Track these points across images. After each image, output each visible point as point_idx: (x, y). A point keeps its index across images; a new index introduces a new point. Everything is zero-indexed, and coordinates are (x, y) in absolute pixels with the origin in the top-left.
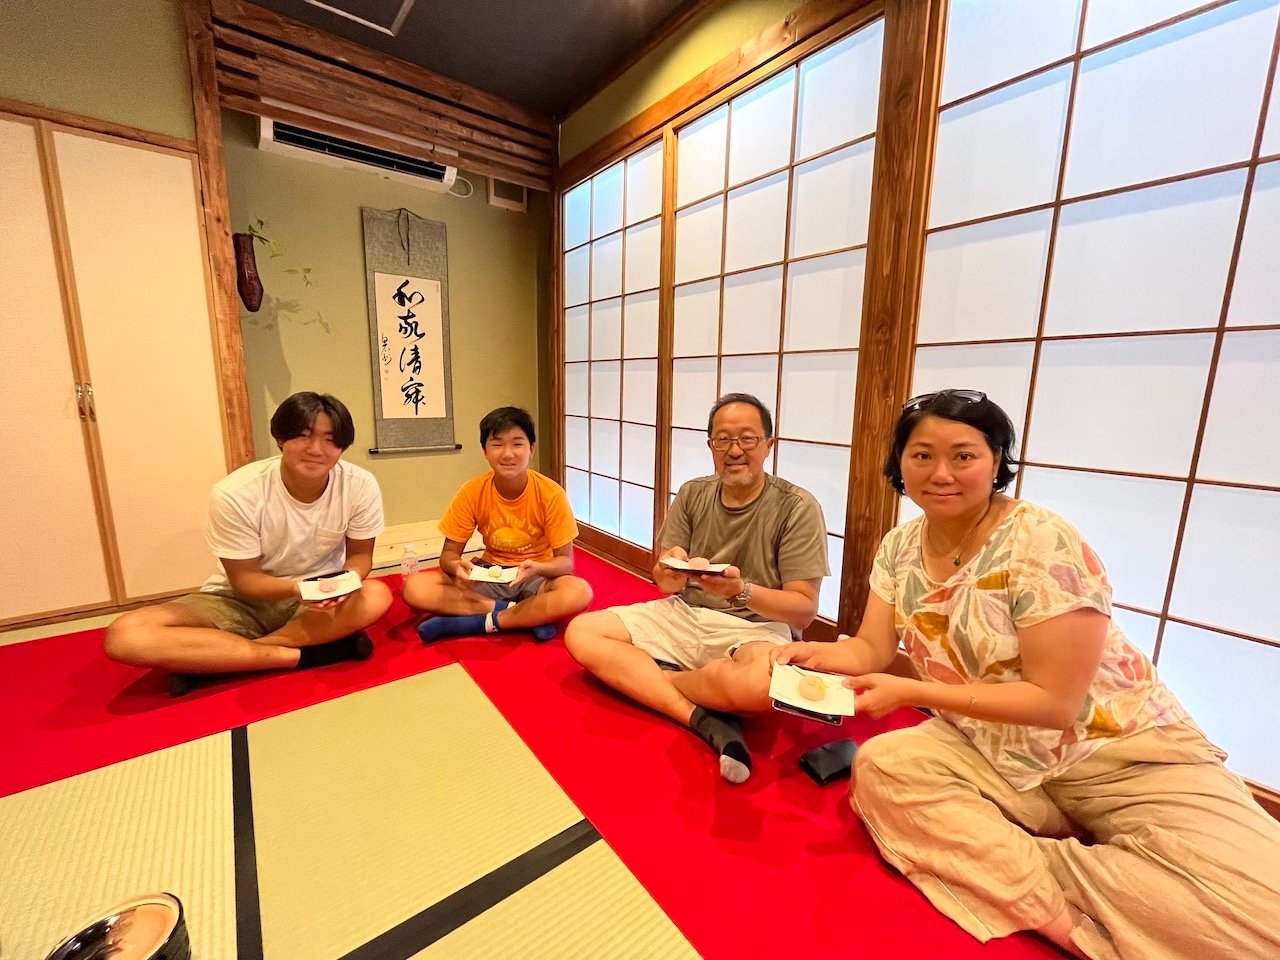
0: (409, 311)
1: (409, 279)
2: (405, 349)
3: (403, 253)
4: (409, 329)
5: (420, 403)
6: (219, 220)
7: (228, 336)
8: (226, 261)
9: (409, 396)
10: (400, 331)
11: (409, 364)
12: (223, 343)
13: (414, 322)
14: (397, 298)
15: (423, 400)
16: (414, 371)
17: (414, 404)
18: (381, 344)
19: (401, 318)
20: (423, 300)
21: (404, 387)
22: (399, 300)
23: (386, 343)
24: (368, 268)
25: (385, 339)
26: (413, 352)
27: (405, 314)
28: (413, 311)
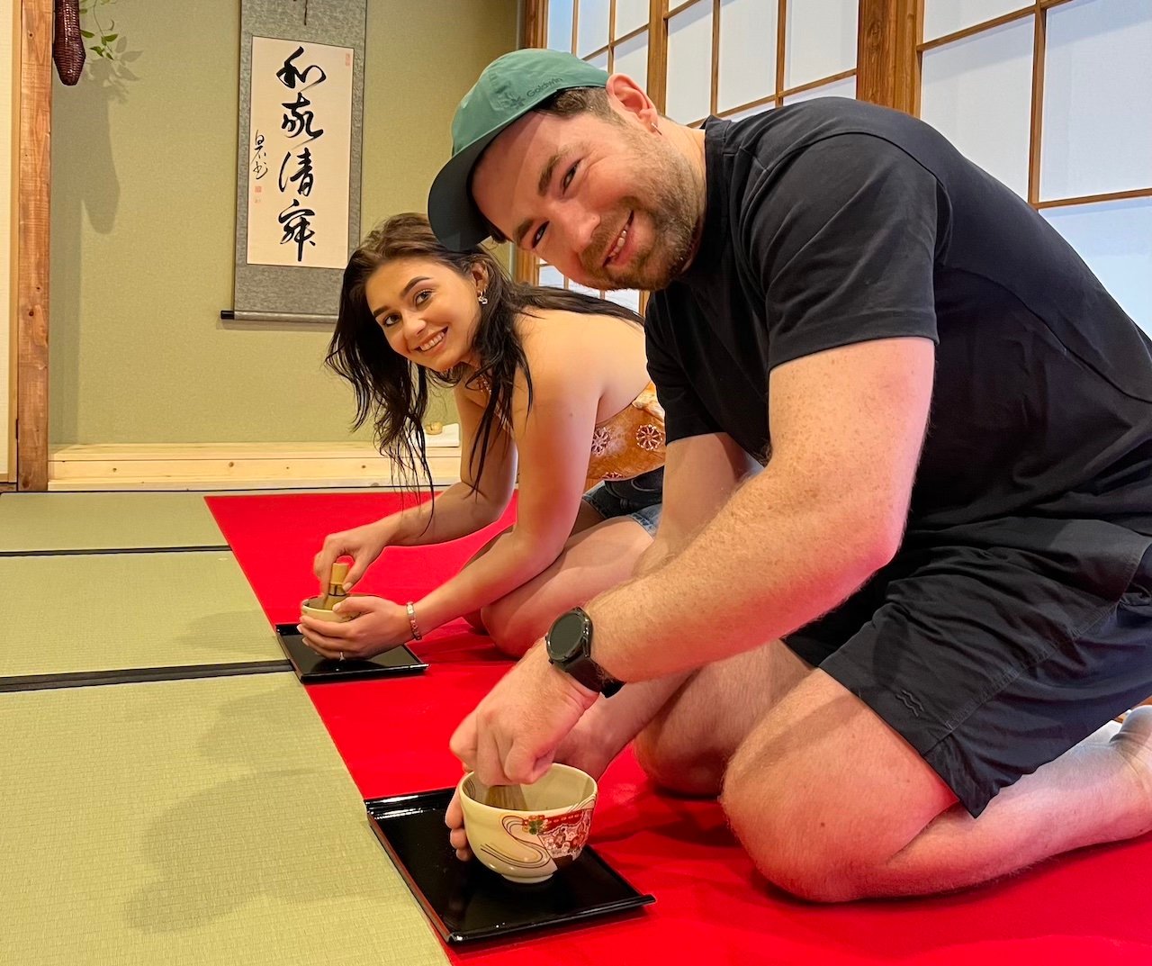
0: (300, 95)
1: (303, 45)
2: (289, 155)
3: (298, 7)
4: (298, 123)
5: (306, 243)
9: (289, 230)
10: (284, 126)
11: (294, 179)
13: (307, 113)
14: (283, 77)
15: (310, 239)
16: (299, 191)
17: (298, 244)
18: (254, 145)
19: (287, 106)
20: (324, 77)
21: (282, 216)
22: (286, 78)
23: (262, 145)
24: (243, 30)
25: (260, 139)
26: (301, 160)
27: (293, 100)
28: (305, 95)
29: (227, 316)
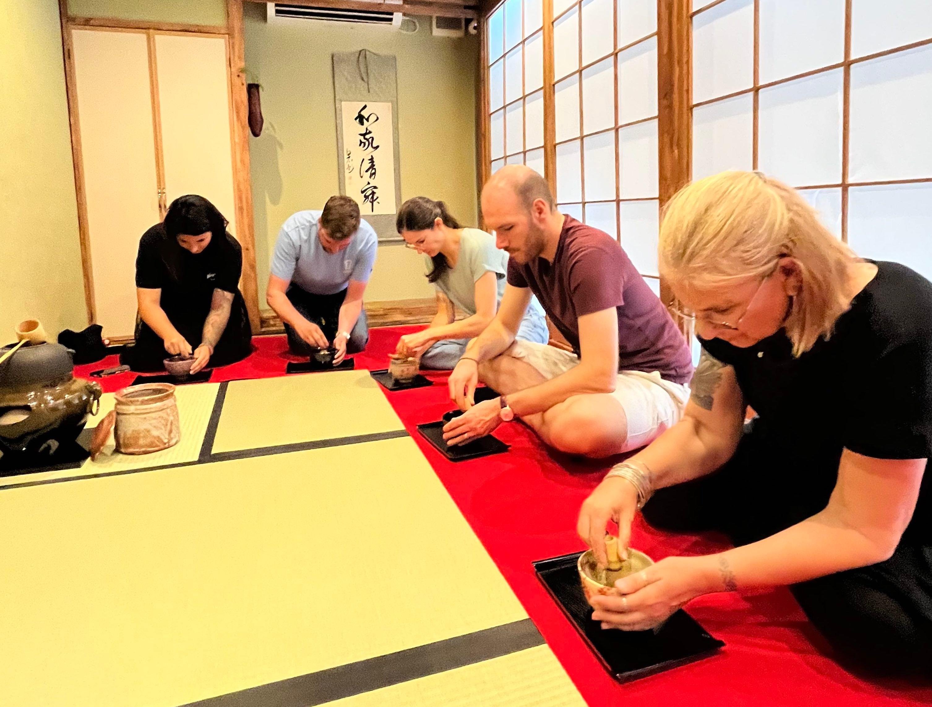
1: (366, 103)
2: (363, 160)
3: (364, 84)
4: (367, 143)
5: (375, 203)
6: (238, 76)
7: (241, 153)
8: (242, 102)
9: (366, 197)
10: (360, 145)
11: (367, 171)
13: (370, 138)
14: (358, 120)
15: (377, 200)
16: (370, 177)
17: (371, 204)
18: (346, 156)
19: (361, 135)
20: (378, 119)
21: (363, 190)
22: (359, 121)
23: (350, 155)
24: (337, 98)
25: (349, 153)
26: (370, 161)
27: (364, 132)
28: (369, 129)
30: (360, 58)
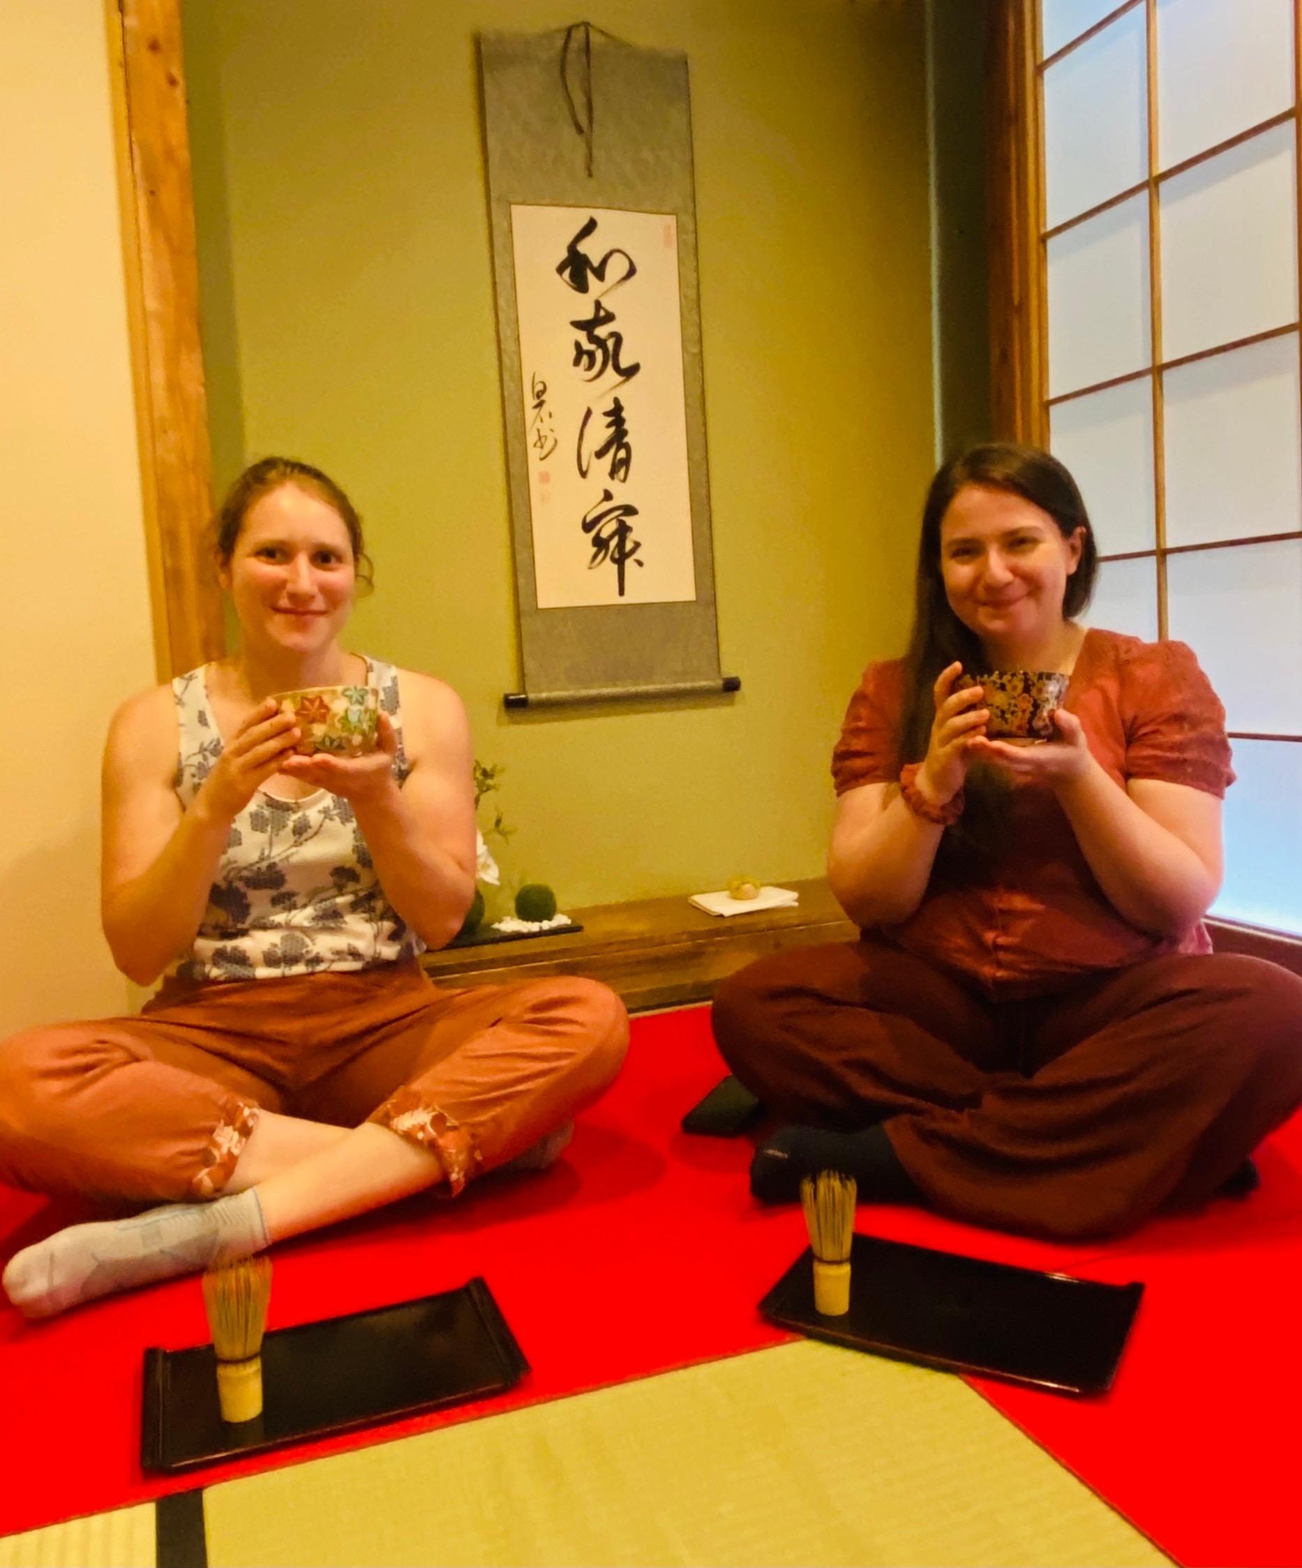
0: (598, 305)
1: (599, 215)
2: (589, 414)
3: (580, 142)
4: (599, 355)
5: (629, 563)
6: (154, 47)
7: (172, 360)
8: (169, 154)
9: (600, 543)
10: (577, 362)
11: (600, 454)
12: (159, 376)
13: (613, 334)
15: (638, 555)
16: (613, 474)
17: (616, 567)
18: (530, 401)
19: (578, 325)
20: (632, 272)
21: (589, 519)
22: (572, 276)
23: (544, 398)
24: (493, 195)
25: (539, 387)
26: (609, 419)
27: (588, 314)
28: (608, 304)
29: (515, 705)
30: (571, 56)
